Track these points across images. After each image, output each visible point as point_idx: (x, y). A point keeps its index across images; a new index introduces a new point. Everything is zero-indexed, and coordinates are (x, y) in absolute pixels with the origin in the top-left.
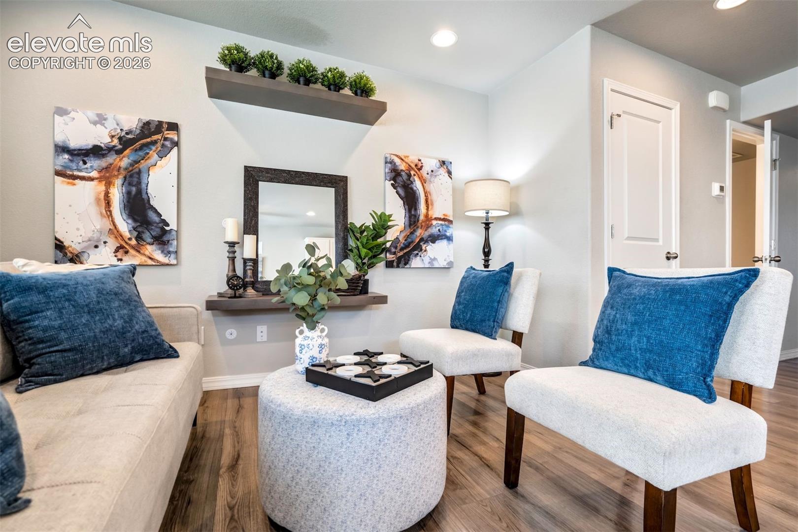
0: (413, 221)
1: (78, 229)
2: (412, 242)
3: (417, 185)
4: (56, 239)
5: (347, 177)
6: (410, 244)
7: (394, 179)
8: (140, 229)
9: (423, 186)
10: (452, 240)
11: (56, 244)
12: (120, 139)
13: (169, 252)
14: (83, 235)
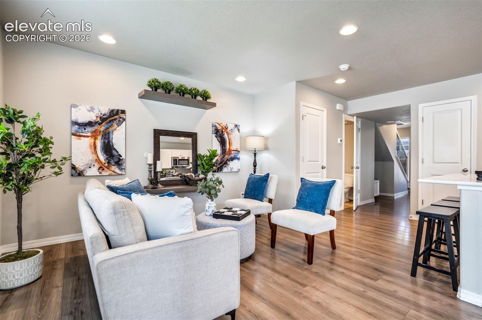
0: (224, 151)
1: (82, 160)
2: (223, 161)
3: (226, 136)
4: (72, 164)
5: (197, 133)
6: (222, 162)
7: (216, 133)
8: (109, 159)
9: (228, 136)
10: (240, 160)
11: (72, 167)
12: (100, 118)
13: (122, 169)
14: (84, 162)
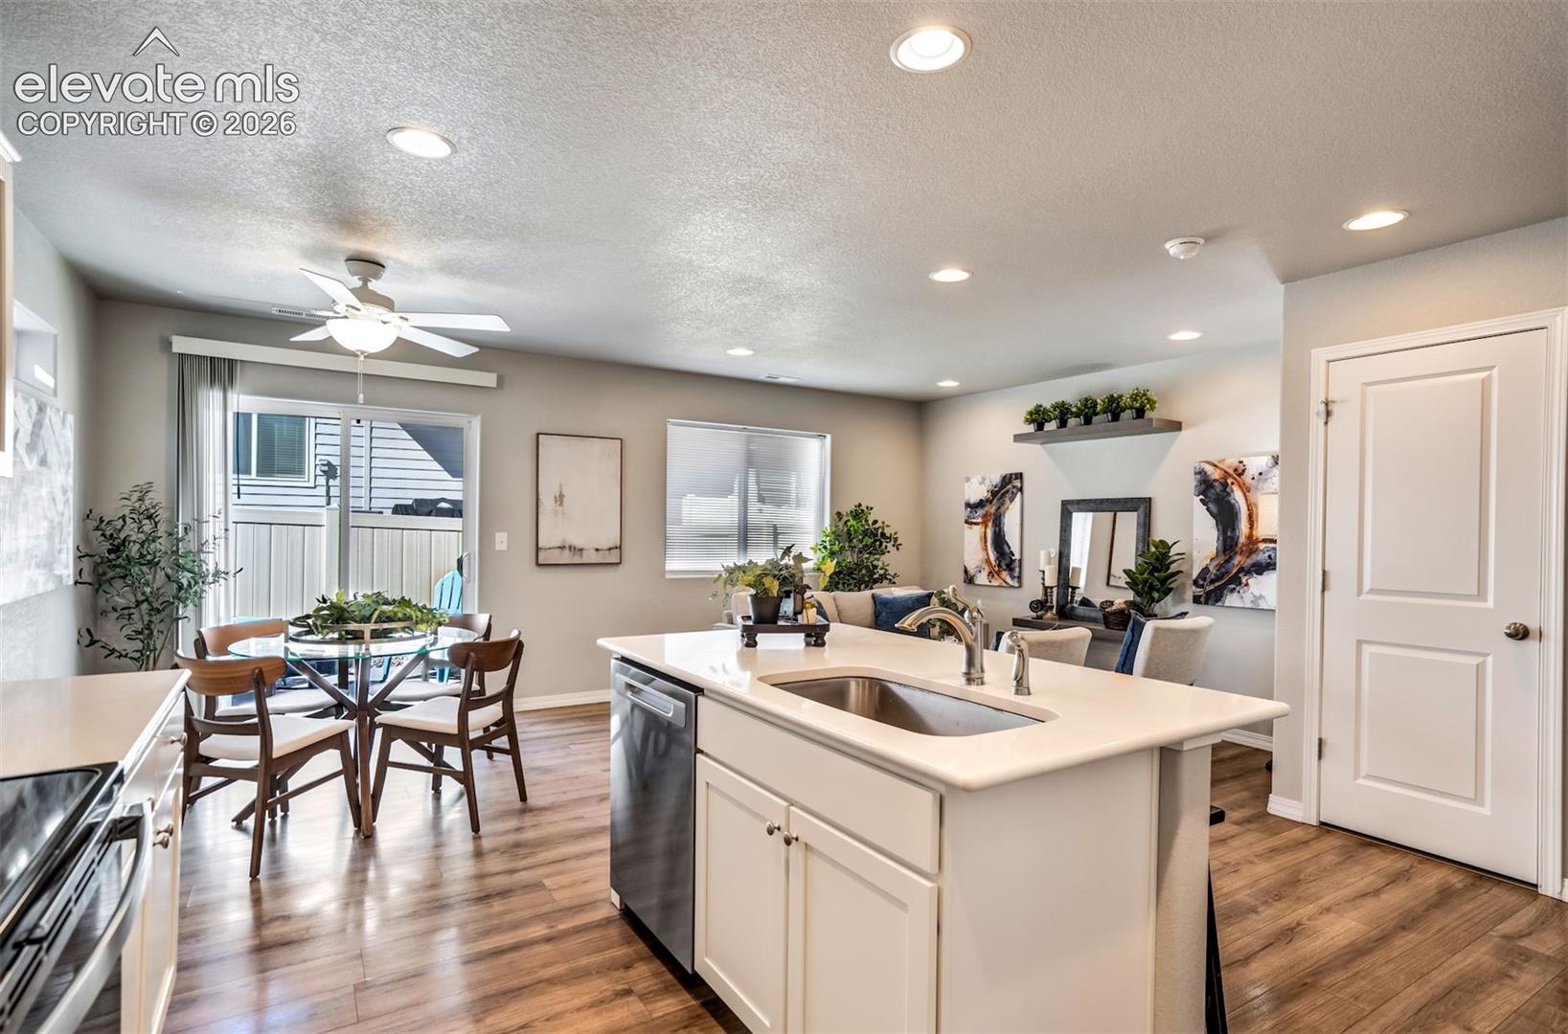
0: (1228, 545)
1: (973, 559)
2: (1228, 573)
3: (1238, 496)
4: (965, 568)
5: (1150, 499)
6: (1224, 574)
7: (1203, 493)
8: (1000, 559)
9: (1245, 496)
12: (992, 492)
13: (1014, 577)
14: (975, 564)
